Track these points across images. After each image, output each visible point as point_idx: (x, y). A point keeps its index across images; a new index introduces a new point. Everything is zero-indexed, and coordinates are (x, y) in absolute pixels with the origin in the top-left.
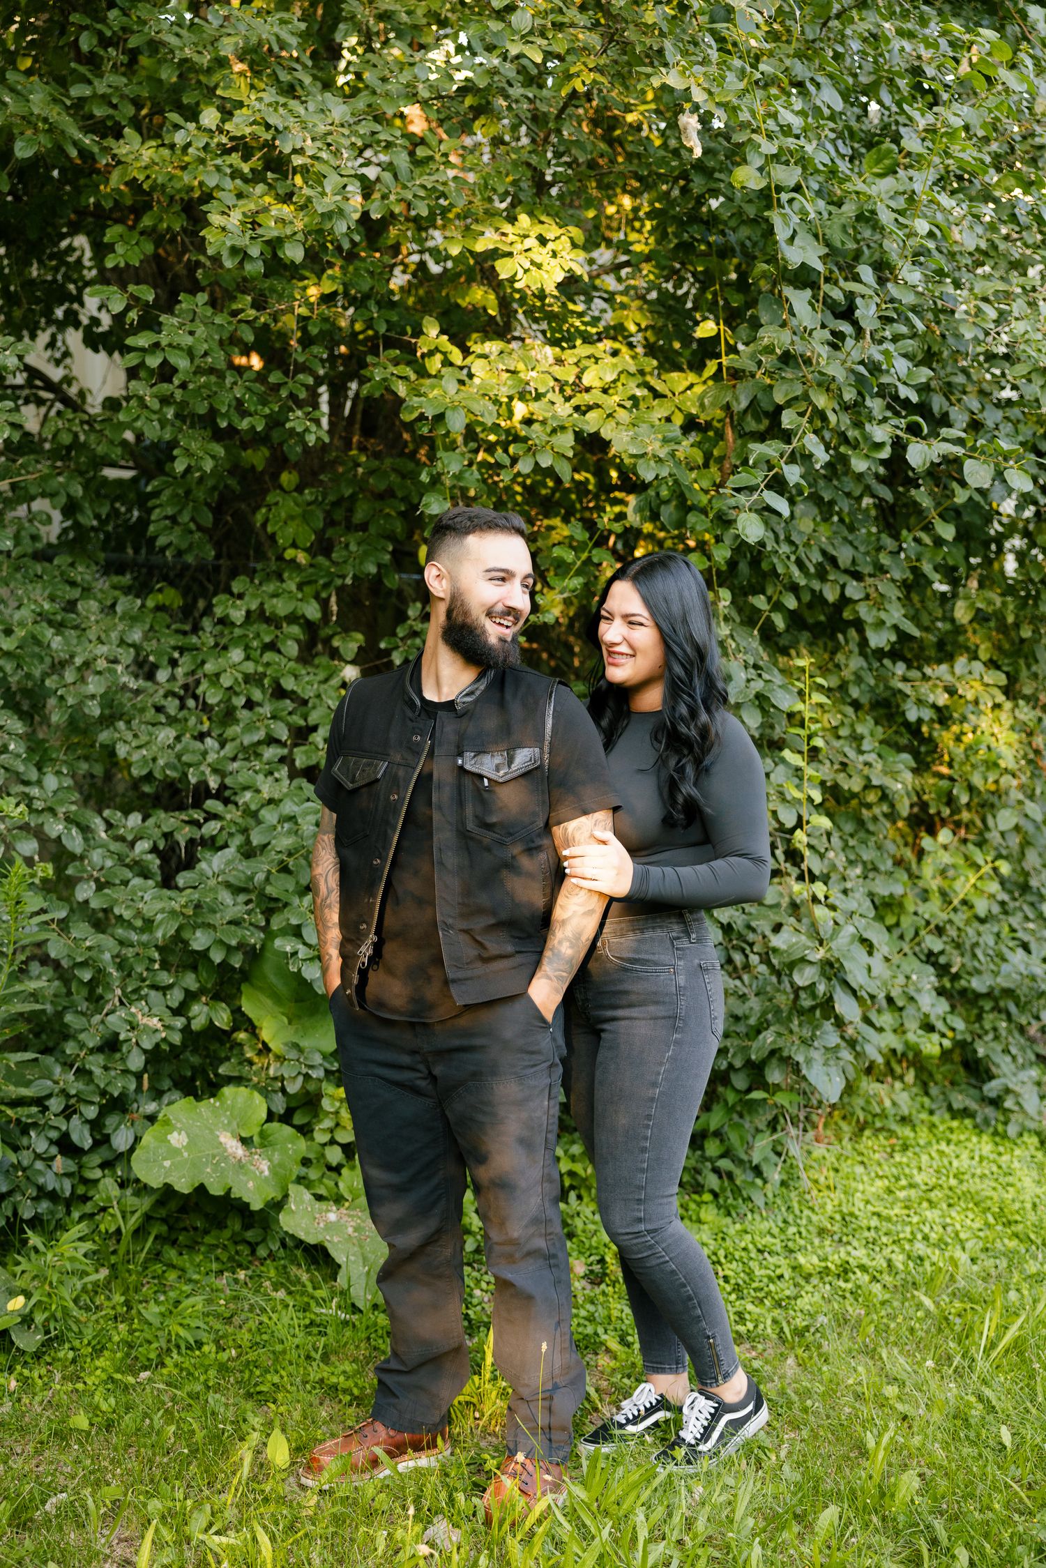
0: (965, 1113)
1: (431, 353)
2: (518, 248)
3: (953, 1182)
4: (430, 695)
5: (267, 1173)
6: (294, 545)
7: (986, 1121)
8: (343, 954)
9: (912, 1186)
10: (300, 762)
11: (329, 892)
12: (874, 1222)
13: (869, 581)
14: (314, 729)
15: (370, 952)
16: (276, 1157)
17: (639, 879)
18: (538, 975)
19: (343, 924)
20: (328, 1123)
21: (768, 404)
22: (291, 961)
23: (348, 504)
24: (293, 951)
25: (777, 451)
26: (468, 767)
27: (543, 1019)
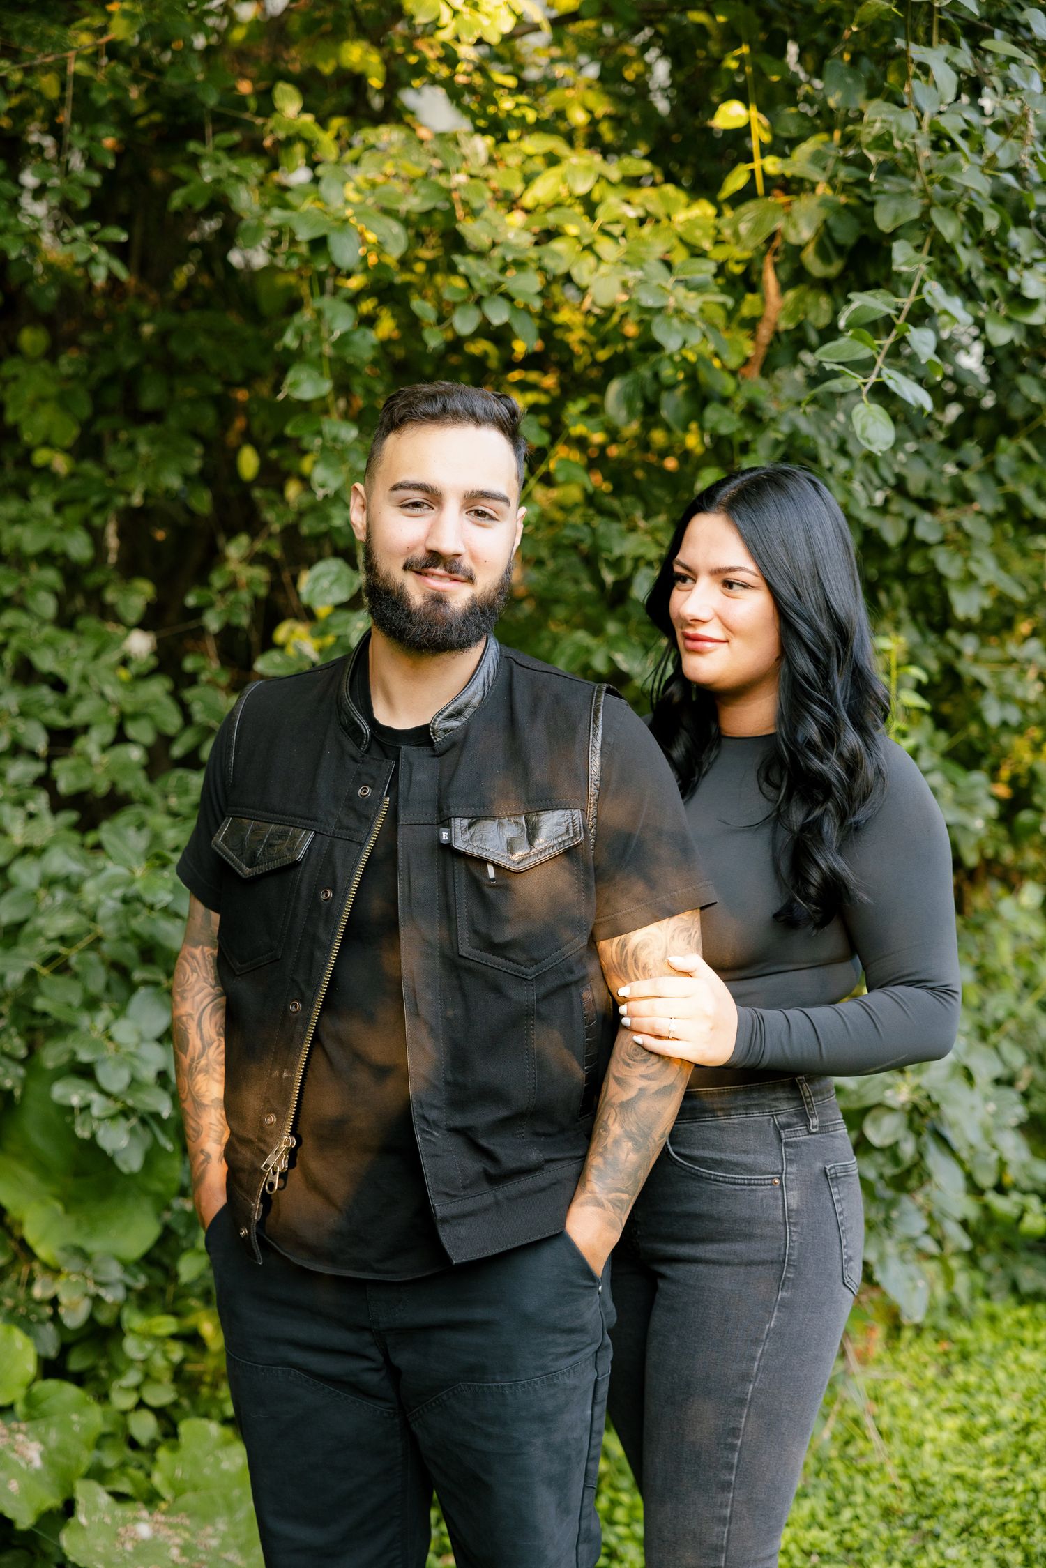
1: (289, 142)
5: (38, 1463)
6: (47, 443)
8: (230, 1160)
10: (65, 784)
11: (206, 1045)
12: (962, 1496)
13: (947, 515)
14: (85, 729)
15: (285, 1164)
16: (53, 1437)
17: (748, 1031)
18: (581, 1197)
21: (846, 234)
22: (79, 1120)
23: (129, 383)
24: (82, 1104)
25: (888, 305)
26: (459, 845)
27: (588, 1273)
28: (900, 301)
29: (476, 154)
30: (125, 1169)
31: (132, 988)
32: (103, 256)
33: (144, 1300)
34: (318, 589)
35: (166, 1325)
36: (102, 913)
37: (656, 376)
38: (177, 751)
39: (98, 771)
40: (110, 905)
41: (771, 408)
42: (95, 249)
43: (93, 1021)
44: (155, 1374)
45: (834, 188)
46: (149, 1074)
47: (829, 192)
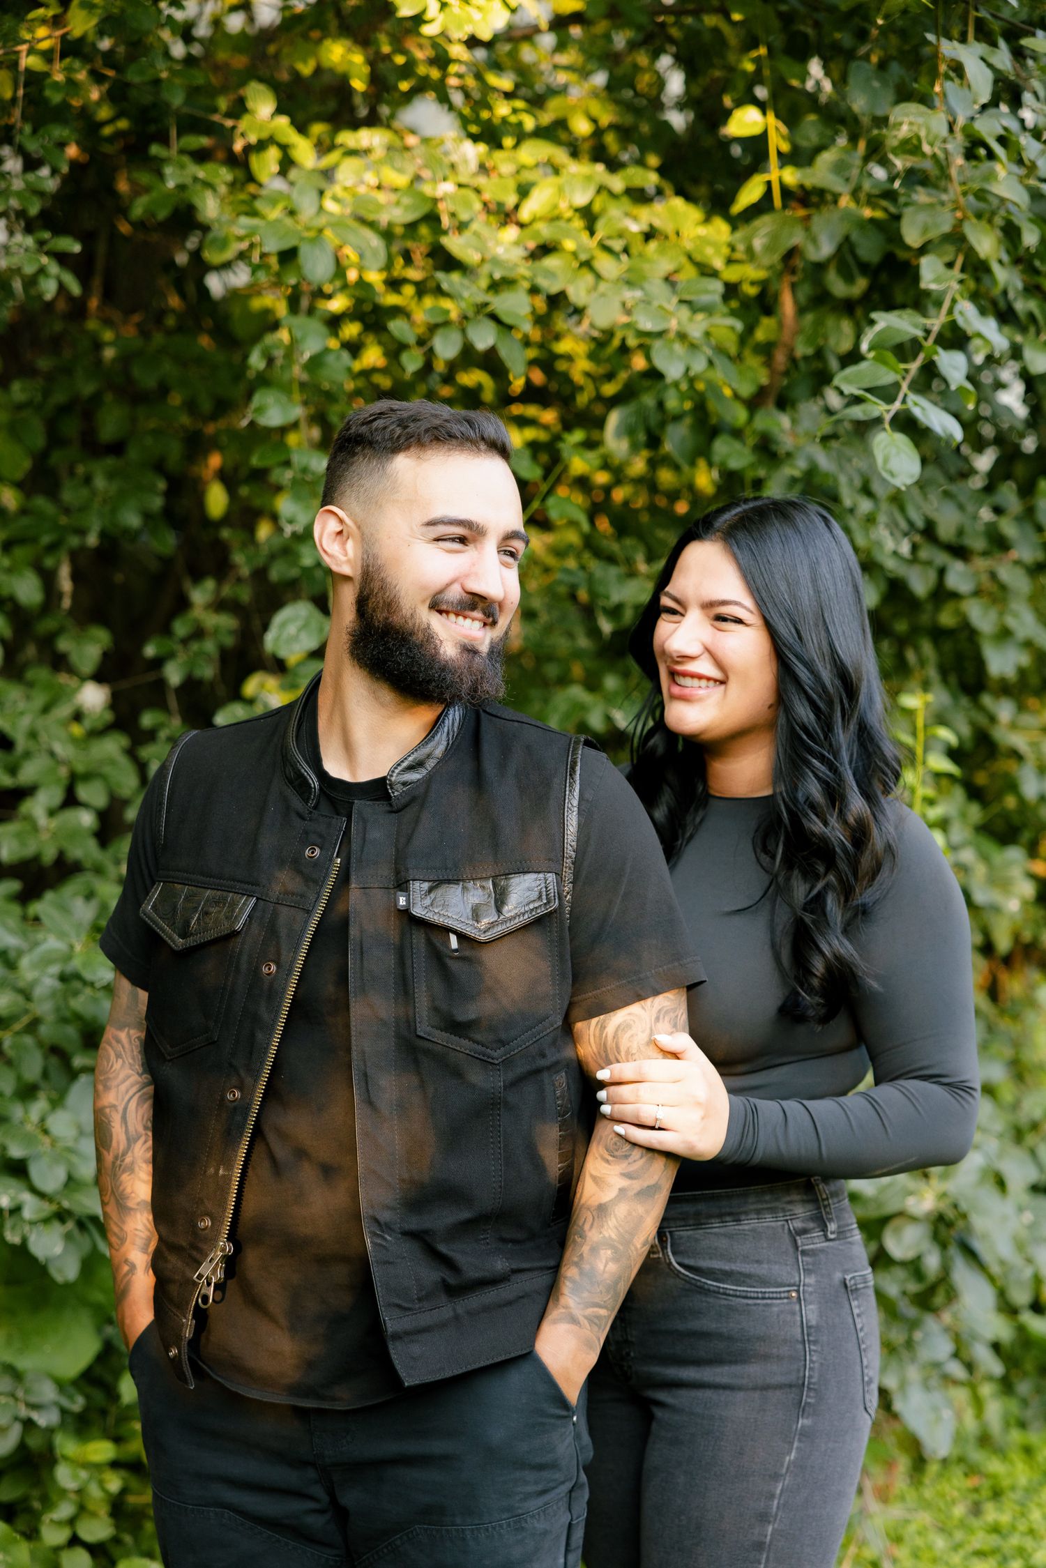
1: (261, 146)
4: (335, 767)
8: (157, 1263)
10: (7, 850)
11: (131, 1141)
13: (981, 564)
14: (32, 790)
15: (220, 1274)
17: (742, 1124)
18: (554, 1314)
19: (162, 1208)
20: (65, 1510)
21: (869, 250)
22: (8, 1224)
23: (88, 410)
24: (12, 1205)
25: (916, 326)
26: (418, 911)
27: (561, 1401)
28: (928, 322)
29: (466, 161)
30: (59, 1278)
31: (73, 1075)
32: (54, 268)
33: (81, 1425)
34: (285, 635)
35: (103, 1451)
36: (38, 992)
37: (661, 405)
38: (129, 815)
39: (45, 836)
40: (47, 982)
41: (786, 442)
42: (45, 260)
43: (26, 1112)
44: (91, 1506)
45: (857, 201)
46: (87, 1172)
47: (852, 205)
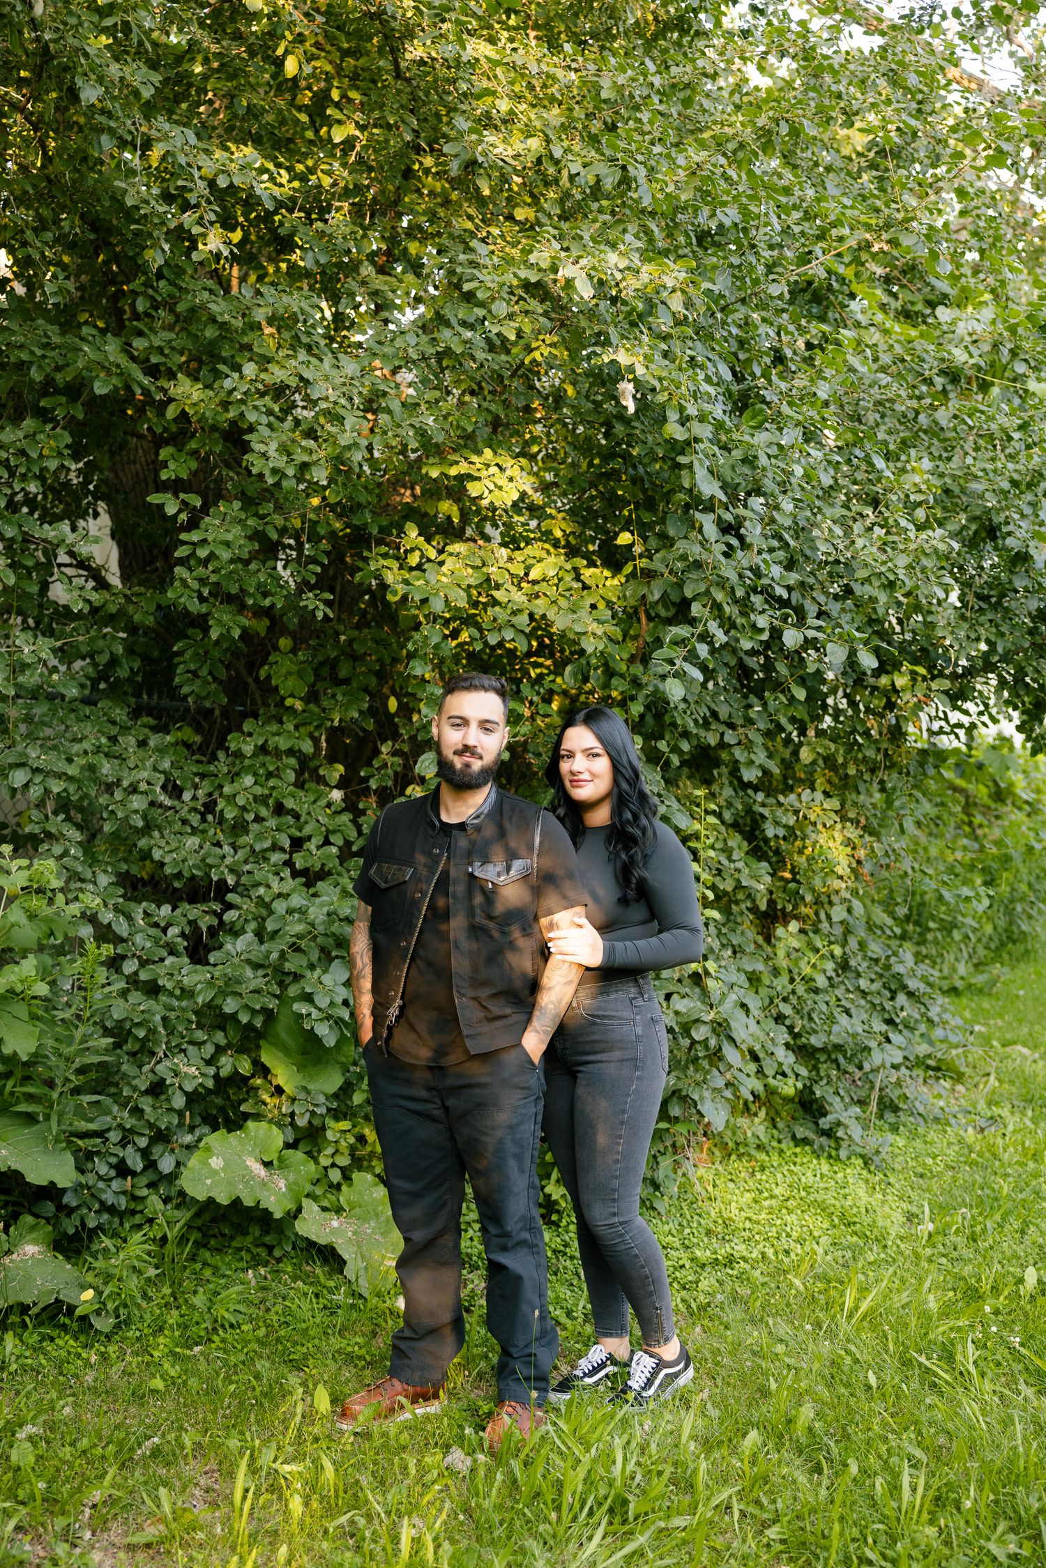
0: (805, 1141)
2: (484, 474)
3: (803, 1194)
4: (446, 818)
5: (284, 1189)
6: (292, 695)
7: (822, 1147)
8: (373, 1013)
9: (772, 1197)
10: (299, 865)
11: (364, 965)
13: (741, 730)
14: (309, 838)
15: (397, 1012)
16: (292, 1177)
17: (608, 954)
18: (529, 1029)
19: (375, 990)
20: (330, 1151)
21: (673, 597)
22: (305, 1021)
23: (333, 665)
24: (307, 1013)
25: (689, 632)
26: (476, 874)
27: (532, 1063)
28: (694, 630)
29: (502, 557)
30: (328, 1045)
31: (331, 960)
32: (322, 606)
33: (337, 1115)
34: (423, 766)
35: (345, 1125)
36: (317, 922)
37: (588, 663)
38: (354, 848)
39: (315, 858)
40: (321, 918)
41: (644, 680)
42: (318, 603)
43: (312, 974)
44: (341, 1149)
45: (671, 575)
46: (339, 1000)
47: (668, 578)
